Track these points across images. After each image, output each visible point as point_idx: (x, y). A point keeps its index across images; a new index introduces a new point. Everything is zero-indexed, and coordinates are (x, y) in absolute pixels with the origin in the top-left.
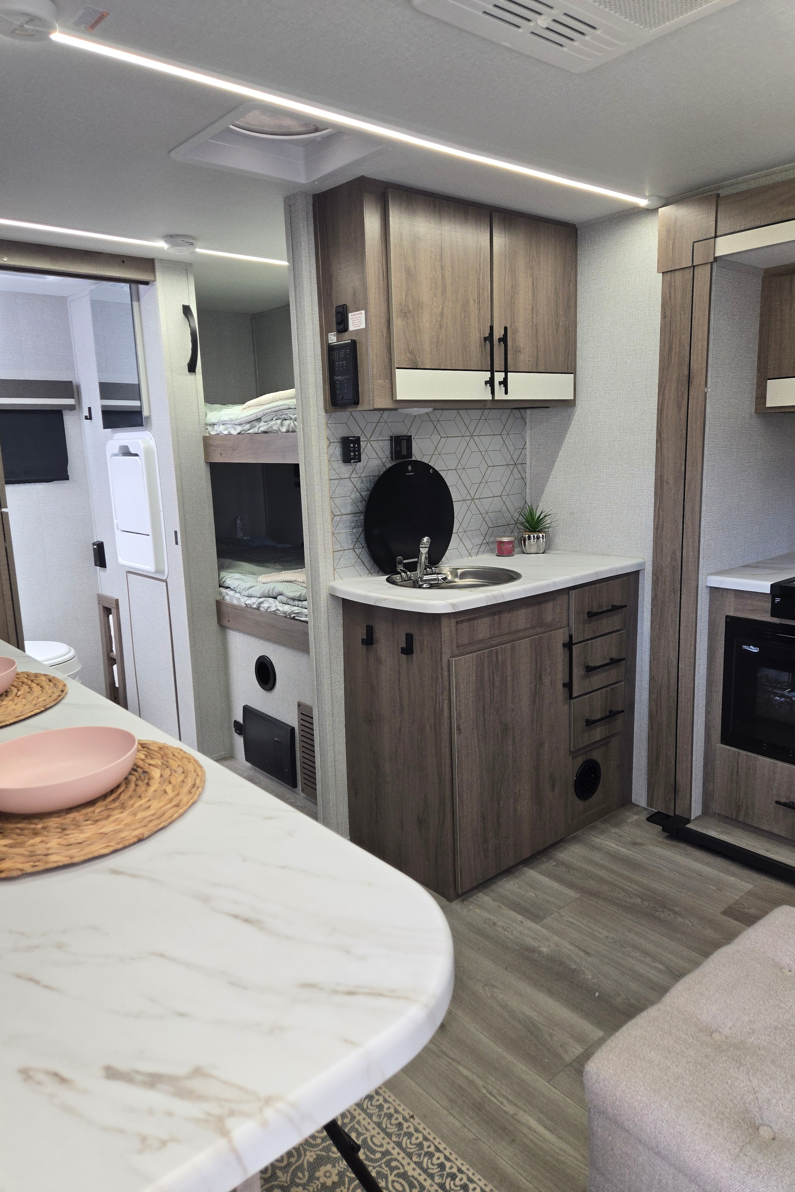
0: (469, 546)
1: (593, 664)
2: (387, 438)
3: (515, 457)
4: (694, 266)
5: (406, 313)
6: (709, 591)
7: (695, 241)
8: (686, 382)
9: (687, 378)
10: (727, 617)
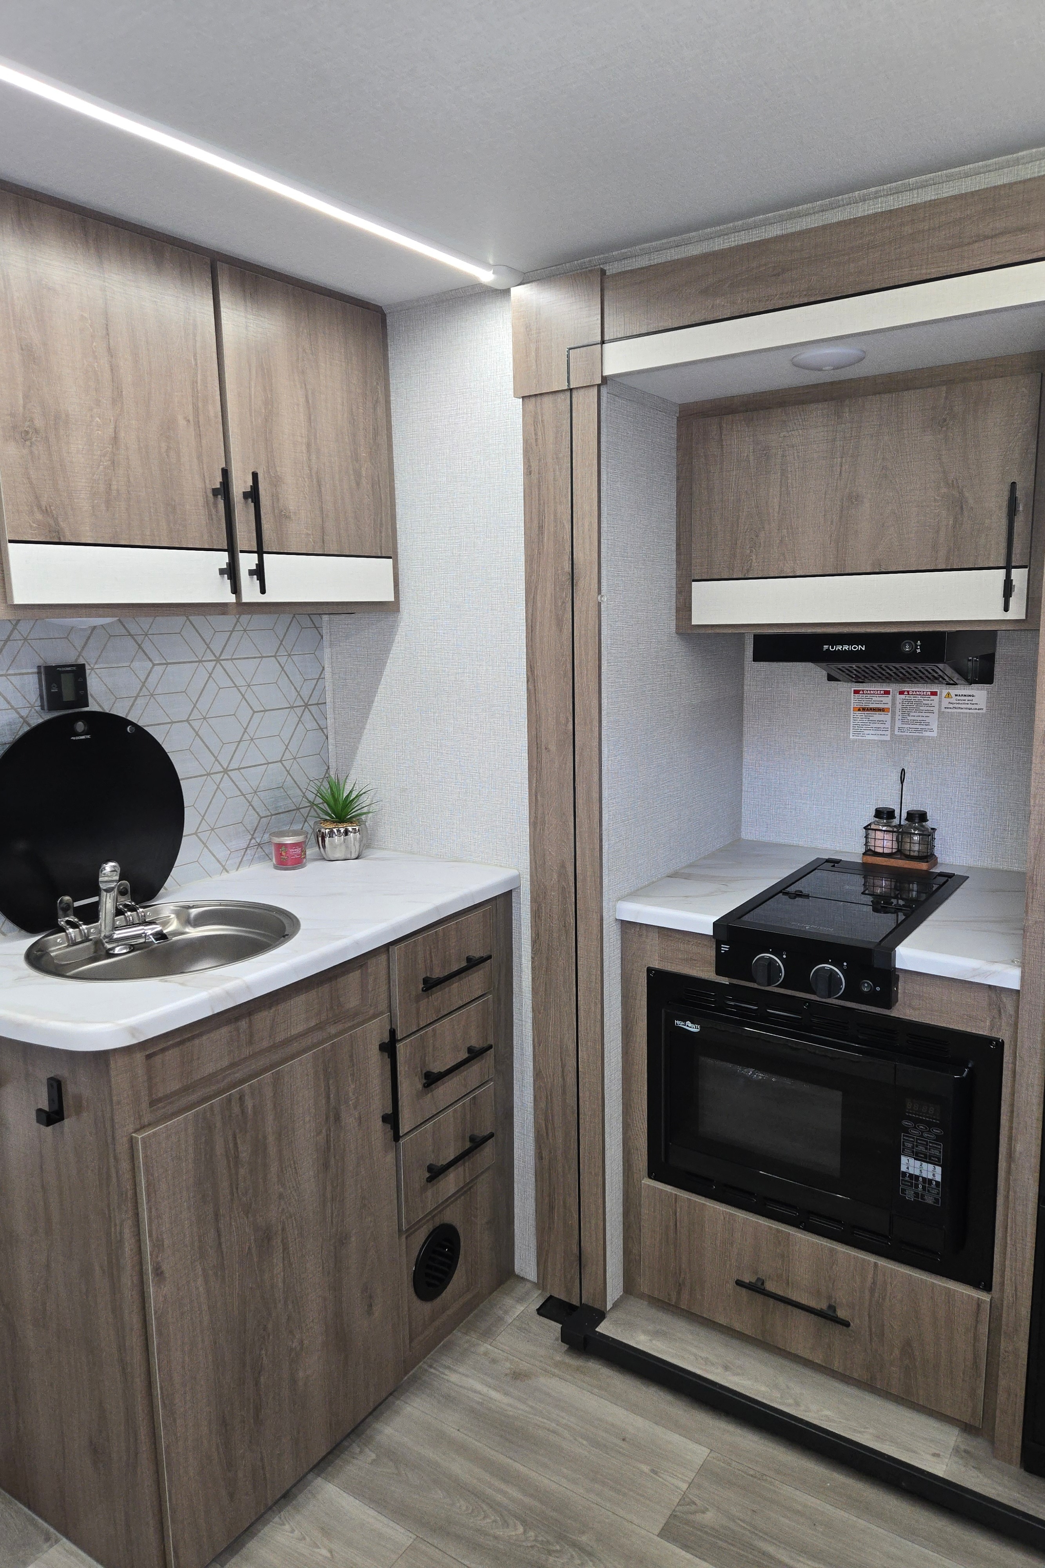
0: (222, 854)
1: (436, 1067)
2: (30, 671)
3: (305, 693)
4: (571, 390)
5: (27, 432)
6: (619, 926)
7: (572, 346)
8: (569, 583)
9: (570, 577)
10: (649, 970)
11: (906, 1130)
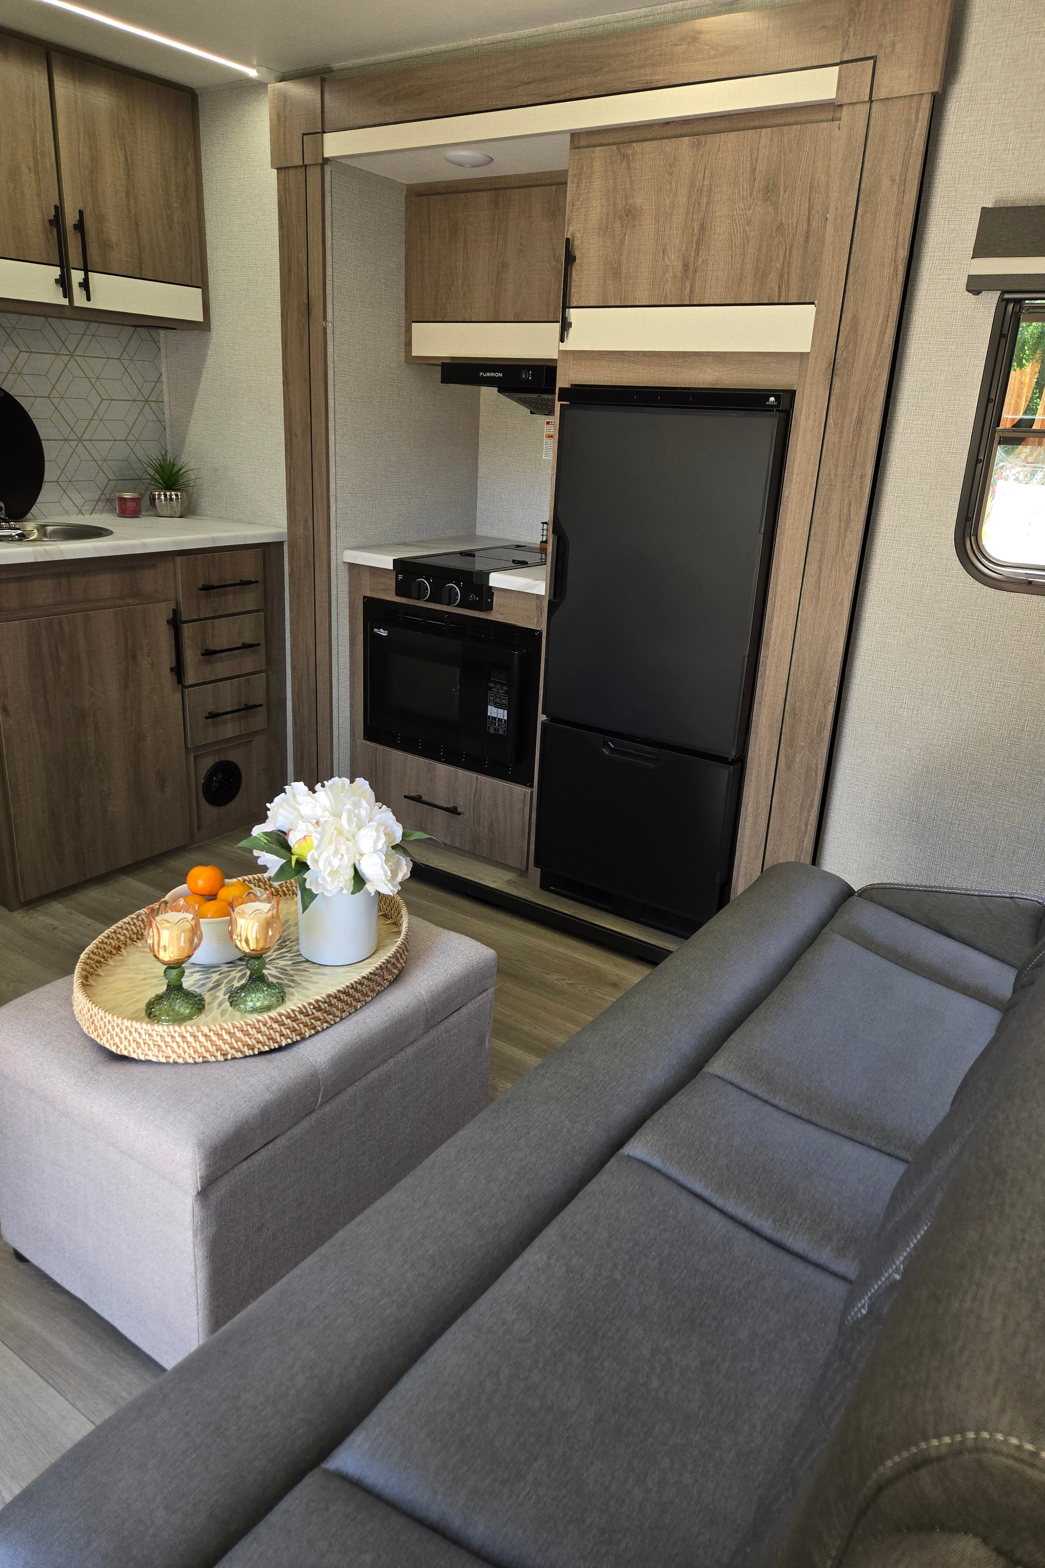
0: (79, 501)
1: (211, 647)
4: (306, 166)
6: (347, 568)
7: (305, 132)
8: (306, 312)
9: (307, 306)
10: (365, 597)
11: (490, 689)
